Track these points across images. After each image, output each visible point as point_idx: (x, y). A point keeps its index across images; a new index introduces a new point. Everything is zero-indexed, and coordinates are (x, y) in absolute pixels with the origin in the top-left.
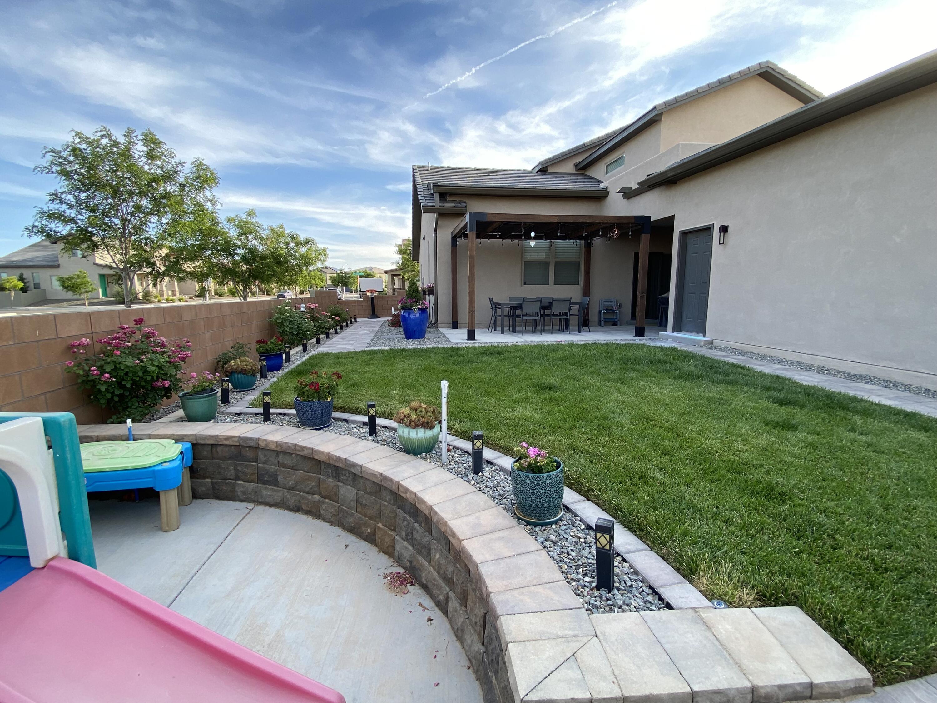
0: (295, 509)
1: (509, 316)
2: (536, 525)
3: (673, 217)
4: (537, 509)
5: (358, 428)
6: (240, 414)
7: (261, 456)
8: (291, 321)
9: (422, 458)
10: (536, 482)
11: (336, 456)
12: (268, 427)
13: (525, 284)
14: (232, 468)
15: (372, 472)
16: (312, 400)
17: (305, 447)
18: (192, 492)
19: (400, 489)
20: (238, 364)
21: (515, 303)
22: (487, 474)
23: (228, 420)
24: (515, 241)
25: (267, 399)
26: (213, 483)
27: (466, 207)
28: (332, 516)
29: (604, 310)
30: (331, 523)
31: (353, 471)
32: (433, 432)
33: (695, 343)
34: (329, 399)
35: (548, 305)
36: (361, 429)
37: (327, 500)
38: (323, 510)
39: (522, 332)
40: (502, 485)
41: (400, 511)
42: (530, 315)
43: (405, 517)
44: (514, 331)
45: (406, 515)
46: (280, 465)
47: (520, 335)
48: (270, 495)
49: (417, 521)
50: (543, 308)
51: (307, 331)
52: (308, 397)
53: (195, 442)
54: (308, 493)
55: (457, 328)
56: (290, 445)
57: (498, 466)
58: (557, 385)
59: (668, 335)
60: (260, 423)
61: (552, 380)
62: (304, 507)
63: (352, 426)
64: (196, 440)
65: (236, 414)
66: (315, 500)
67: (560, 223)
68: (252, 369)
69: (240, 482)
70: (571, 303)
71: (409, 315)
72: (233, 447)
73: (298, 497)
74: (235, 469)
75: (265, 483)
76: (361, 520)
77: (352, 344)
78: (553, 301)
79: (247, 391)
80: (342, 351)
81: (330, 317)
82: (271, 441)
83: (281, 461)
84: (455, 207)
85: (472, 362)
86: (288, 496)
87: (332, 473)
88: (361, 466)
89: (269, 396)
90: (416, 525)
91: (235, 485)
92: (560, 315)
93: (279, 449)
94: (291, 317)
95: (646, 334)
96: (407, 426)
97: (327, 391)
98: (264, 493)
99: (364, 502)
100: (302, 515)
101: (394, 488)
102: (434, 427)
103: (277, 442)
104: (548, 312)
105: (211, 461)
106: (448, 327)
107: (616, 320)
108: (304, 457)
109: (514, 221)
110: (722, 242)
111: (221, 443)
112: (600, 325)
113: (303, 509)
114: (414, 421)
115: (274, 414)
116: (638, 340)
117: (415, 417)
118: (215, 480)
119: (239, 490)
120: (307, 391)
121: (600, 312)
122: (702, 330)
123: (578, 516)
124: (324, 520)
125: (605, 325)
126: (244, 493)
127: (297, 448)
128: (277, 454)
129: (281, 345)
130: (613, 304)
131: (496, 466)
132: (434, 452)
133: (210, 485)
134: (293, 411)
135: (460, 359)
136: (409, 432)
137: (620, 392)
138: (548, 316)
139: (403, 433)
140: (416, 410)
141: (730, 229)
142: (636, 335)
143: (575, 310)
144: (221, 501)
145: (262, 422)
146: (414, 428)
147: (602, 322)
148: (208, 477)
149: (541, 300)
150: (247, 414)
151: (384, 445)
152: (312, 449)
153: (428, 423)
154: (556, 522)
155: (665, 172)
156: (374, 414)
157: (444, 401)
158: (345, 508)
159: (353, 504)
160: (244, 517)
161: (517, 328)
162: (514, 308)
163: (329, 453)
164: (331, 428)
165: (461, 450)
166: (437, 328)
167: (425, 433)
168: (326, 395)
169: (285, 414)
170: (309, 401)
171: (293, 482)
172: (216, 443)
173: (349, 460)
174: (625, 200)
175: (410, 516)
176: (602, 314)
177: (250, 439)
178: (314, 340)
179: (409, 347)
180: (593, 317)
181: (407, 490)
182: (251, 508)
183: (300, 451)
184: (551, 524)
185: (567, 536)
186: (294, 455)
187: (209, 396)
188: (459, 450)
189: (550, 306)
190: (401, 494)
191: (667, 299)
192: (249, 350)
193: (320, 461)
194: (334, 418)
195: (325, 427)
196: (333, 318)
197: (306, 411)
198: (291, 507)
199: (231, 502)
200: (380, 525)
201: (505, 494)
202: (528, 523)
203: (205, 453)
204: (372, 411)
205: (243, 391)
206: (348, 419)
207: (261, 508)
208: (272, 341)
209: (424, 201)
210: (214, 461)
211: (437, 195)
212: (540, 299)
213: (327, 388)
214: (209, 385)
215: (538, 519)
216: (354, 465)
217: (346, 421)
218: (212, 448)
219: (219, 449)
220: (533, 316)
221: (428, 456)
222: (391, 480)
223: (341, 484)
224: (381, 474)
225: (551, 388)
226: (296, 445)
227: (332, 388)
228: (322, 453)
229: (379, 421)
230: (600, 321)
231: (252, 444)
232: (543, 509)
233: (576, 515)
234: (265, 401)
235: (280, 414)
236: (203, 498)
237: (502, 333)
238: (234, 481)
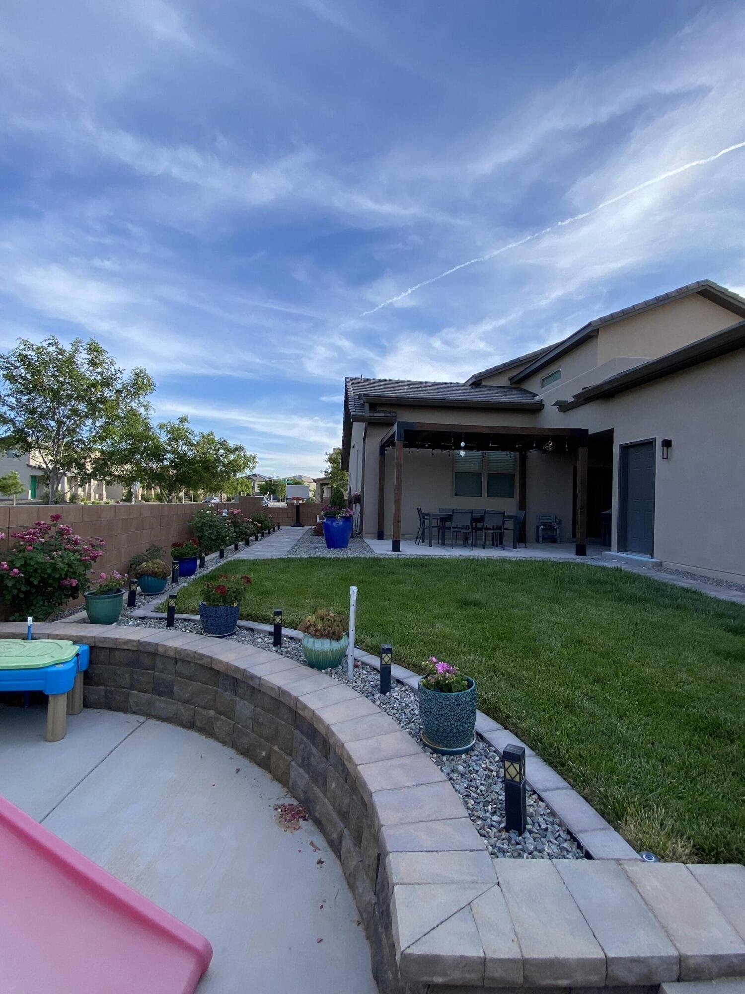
0: (189, 725)
1: (438, 528)
2: (444, 753)
3: (611, 432)
4: (445, 734)
5: (263, 638)
6: (143, 618)
7: (159, 664)
8: (211, 526)
9: (326, 673)
10: (444, 703)
11: (235, 666)
12: (171, 632)
13: (456, 495)
14: (127, 675)
15: (272, 686)
16: (217, 605)
17: (203, 655)
18: (84, 700)
19: (299, 705)
20: (149, 566)
21: (444, 514)
22: (395, 694)
23: (131, 623)
24: (446, 452)
25: (172, 602)
26: (106, 691)
27: (396, 417)
28: (226, 736)
29: (542, 525)
30: (224, 743)
31: (251, 684)
32: (339, 643)
33: (642, 564)
34: (235, 605)
35: (479, 517)
36: (266, 639)
37: (222, 717)
38: (218, 727)
39: (452, 546)
40: (411, 707)
41: (297, 733)
42: (460, 528)
43: (302, 740)
44: (443, 544)
45: (303, 737)
46: (177, 674)
47: (450, 549)
48: (164, 708)
49: (314, 745)
50: (475, 520)
51: (226, 537)
52: (214, 601)
53: (93, 645)
54: (204, 708)
55: (382, 539)
56: (189, 652)
57: (409, 686)
58: (483, 601)
59: (613, 555)
60: (162, 628)
61: (478, 596)
62: (198, 723)
63: (258, 635)
64: (95, 642)
65: (140, 618)
66: (210, 716)
67: (491, 434)
68: (163, 572)
69: (134, 692)
70: (505, 517)
71: (332, 523)
72: (131, 653)
73: (193, 711)
74: (132, 678)
75: (160, 694)
76: (257, 742)
77: (271, 552)
78: (485, 513)
79: (156, 595)
80: (259, 558)
81: (252, 523)
82: (171, 648)
83: (179, 670)
84: (384, 416)
85: (393, 573)
86: (182, 710)
87: (230, 685)
88: (260, 678)
89: (175, 600)
90: (314, 750)
91: (128, 694)
92: (493, 529)
93: (177, 656)
94: (211, 521)
95: (587, 553)
96: (312, 635)
97: (234, 595)
98: (158, 704)
99: (261, 720)
100: (196, 733)
101: (292, 704)
102: (341, 638)
103: (176, 648)
104: (479, 525)
105: (107, 667)
106: (374, 538)
107: (556, 537)
108: (202, 666)
109: (444, 430)
110: (665, 457)
111: (119, 647)
112: (538, 541)
113: (196, 726)
114: (319, 631)
115: (178, 619)
116: (579, 559)
117: (321, 626)
118: (108, 688)
119: (132, 700)
120: (213, 594)
121: (538, 527)
122: (650, 551)
123: (493, 746)
124: (218, 740)
125: (543, 542)
126: (137, 704)
127: (197, 656)
128: (176, 662)
129: (196, 549)
130: (552, 521)
131: (407, 687)
132: (340, 667)
133: (103, 694)
134: (198, 617)
135: (380, 569)
136: (314, 642)
137: (552, 612)
138: (481, 529)
139: (308, 643)
140: (322, 618)
141: (673, 443)
142: (577, 554)
143: (509, 524)
144: (112, 712)
145: (165, 628)
146: (319, 638)
147: (541, 539)
148: (103, 684)
149: (472, 512)
150: (151, 618)
151: (288, 657)
152: (211, 658)
153: (334, 633)
154: (467, 752)
155: (601, 386)
156: (280, 622)
157: (352, 609)
158: (240, 726)
159: (249, 722)
160: (134, 731)
161: (446, 542)
162: (443, 520)
163: (228, 663)
164: (235, 637)
165: (370, 666)
166: (361, 538)
167: (331, 645)
168: (232, 600)
169: (189, 620)
170: (214, 605)
171: (189, 695)
172: (115, 647)
173: (247, 671)
174: (561, 413)
175: (308, 738)
176: (540, 530)
177: (150, 644)
178: (233, 546)
179: (329, 556)
180: (531, 532)
181: (305, 707)
182: (142, 722)
183: (199, 659)
184: (460, 753)
185: (478, 768)
186: (192, 664)
187: (115, 597)
188: (368, 667)
189: (481, 519)
190: (300, 712)
191: (610, 516)
192: (164, 554)
193: (218, 671)
194: (239, 627)
195: (229, 635)
196: (255, 525)
197: (210, 617)
198: (184, 723)
199: (122, 714)
200: (276, 748)
201: (412, 718)
202: (435, 751)
203: (102, 657)
204: (278, 620)
205: (151, 595)
206: (253, 627)
207: (152, 722)
208: (188, 544)
209: (354, 410)
210: (110, 666)
211: (367, 406)
212: (471, 511)
213: (234, 592)
214: (116, 586)
215: (447, 747)
216: (253, 677)
217: (252, 630)
218: (110, 652)
219: (117, 653)
220: (464, 528)
221: (333, 671)
222: (289, 695)
223: (238, 699)
224: (280, 688)
225: (476, 604)
226: (195, 652)
227: (239, 593)
228: (221, 662)
229: (285, 631)
230: (538, 537)
231: (151, 649)
232: (451, 735)
233: (490, 745)
234: (170, 605)
235: (185, 620)
236: (94, 708)
237: (430, 546)
238: (129, 690)
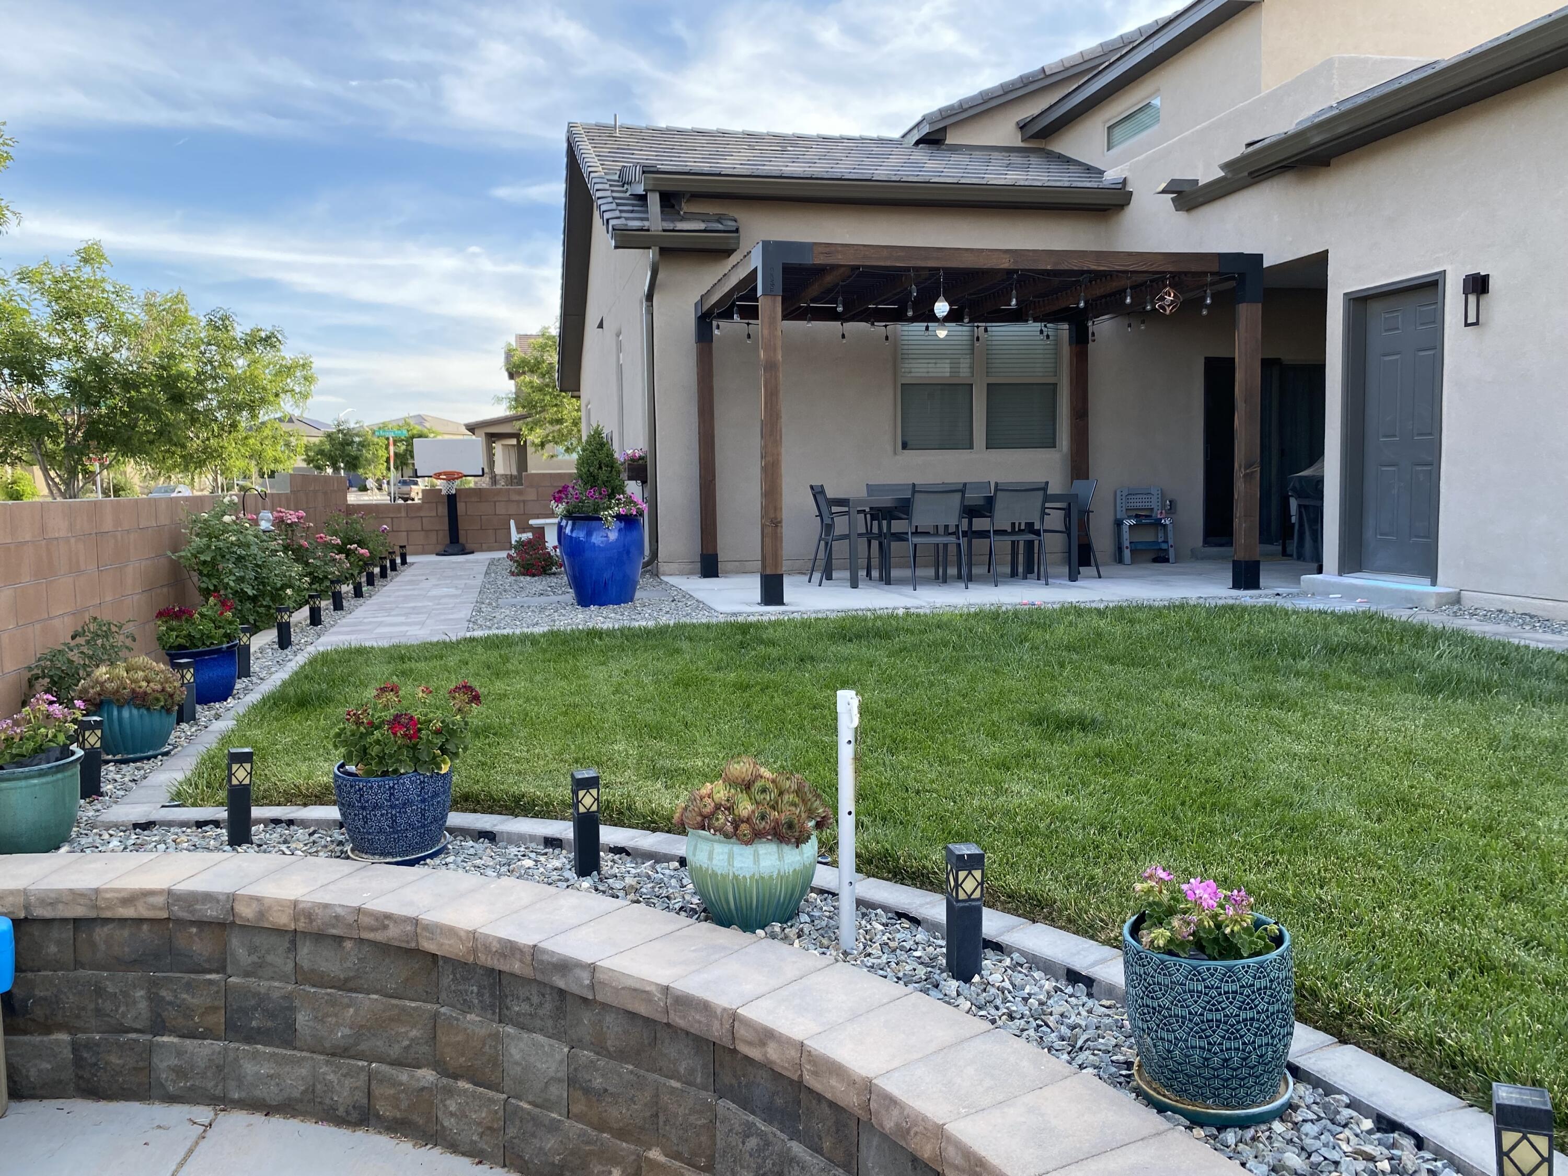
0: (355, 1115)
1: (869, 536)
2: (1223, 1125)
3: (1321, 259)
4: (1226, 1073)
5: (533, 855)
6: (147, 826)
7: (239, 948)
8: (240, 558)
9: (773, 936)
10: (1225, 987)
11: (500, 940)
12: (246, 858)
13: (905, 446)
14: (140, 993)
15: (638, 986)
16: (396, 771)
17: (388, 916)
18: (10, 1077)
19: (741, 1031)
20: (121, 679)
21: (886, 501)
22: (996, 978)
23: (115, 843)
24: (879, 328)
25: (241, 774)
26: (76, 1047)
27: (737, 231)
28: (481, 1135)
29: (1129, 517)
30: (479, 1156)
31: (561, 984)
32: (802, 854)
33: (1413, 602)
34: (445, 769)
35: (981, 502)
36: (542, 859)
37: (462, 1084)
38: (452, 1114)
39: (914, 582)
40: (1057, 1010)
41: (726, 1106)
42: (927, 533)
43: (752, 1125)
44: (886, 580)
45: (751, 1118)
46: (302, 976)
47: (908, 590)
48: (271, 1077)
49: (795, 1135)
50: (971, 512)
51: (284, 587)
52: (380, 763)
53: (22, 915)
54: (397, 1063)
55: (716, 575)
56: (339, 911)
57: (1023, 953)
58: (1098, 714)
59: (1328, 584)
60: (217, 849)
61: (1069, 704)
62: (384, 1109)
63: (513, 850)
64: (27, 907)
65: (136, 826)
66: (423, 1083)
67: (1016, 271)
68: (163, 690)
69: (165, 1039)
70: (1047, 498)
71: (589, 534)
72: (145, 927)
73: (363, 1076)
74: (154, 1000)
75: (251, 1037)
76: (588, 1143)
77: (422, 624)
78: (996, 490)
79: (148, 758)
80: (404, 641)
81: (341, 549)
82: (279, 902)
83: (306, 964)
84: (705, 231)
86: (331, 1077)
87: (480, 994)
88: (593, 968)
89: (248, 766)
90: (797, 1148)
91: (150, 1049)
92: (1013, 532)
93: (301, 925)
94: (240, 545)
95: (1262, 582)
96: (727, 836)
97: (438, 741)
98: (249, 1068)
99: (598, 1082)
100: (378, 1137)
101: (717, 1032)
102: (809, 838)
103: (295, 903)
104: (980, 524)
105: (71, 975)
106: (691, 573)
107: (1164, 546)
108: (385, 949)
109: (888, 263)
110: (1472, 319)
111: (108, 914)
112: (1120, 560)
113: (378, 1116)
114: (748, 820)
115: (259, 821)
116: (1246, 597)
117: (750, 807)
118: (81, 1036)
119: (163, 1064)
120: (378, 742)
121: (1119, 524)
122: (1429, 570)
123: (1340, 1092)
124: (454, 1148)
125: (1134, 561)
126: (180, 1073)
127: (365, 920)
128: (293, 942)
129: (231, 623)
130: (1155, 503)
131: (1016, 956)
132: (804, 918)
133: (67, 1054)
134: (333, 813)
135: (775, 652)
136: (731, 856)
137: (1281, 728)
138: (984, 534)
139: (711, 858)
140: (747, 786)
141: (1492, 282)
142: (1236, 585)
143: (1055, 520)
144: (103, 1105)
145: (228, 848)
146: (748, 843)
147: (1127, 553)
148: (61, 1027)
149: (962, 489)
150: (169, 824)
151: (638, 902)
152: (416, 922)
153: (790, 826)
154: (1281, 1114)
155: (1300, 135)
156: (594, 808)
157: (846, 754)
158: (526, 1106)
159: (558, 1091)
160: (190, 1151)
161: (895, 573)
162: (878, 514)
163: (474, 932)
164: (450, 859)
165: (885, 909)
166: (656, 574)
167: (781, 858)
168: (435, 757)
169: (290, 822)
170: (385, 774)
171: (347, 1031)
172: (93, 914)
173: (544, 951)
174: (1182, 215)
175: (769, 1121)
176: (1125, 529)
177: (208, 897)
179: (607, 625)
180: (1102, 541)
181: (767, 1035)
182: (206, 1121)
183: (373, 929)
184: (1265, 1119)
185: (1335, 1155)
186: (348, 945)
187: (59, 769)
188: (879, 911)
189: (986, 507)
190: (744, 1049)
191: (1317, 485)
192: (128, 642)
193: (434, 956)
194: (451, 831)
195: (431, 856)
196: (348, 553)
197: (376, 807)
198: (341, 1112)
199: (135, 1107)
200: (655, 1154)
201: (1076, 1038)
202: (1195, 1121)
203: (53, 949)
204: (588, 801)
205: (134, 761)
206: (495, 829)
207: (238, 1120)
208: (204, 610)
209: (617, 214)
210: (81, 973)
211: (654, 201)
212: (961, 487)
213: (438, 732)
214: (55, 736)
215: (1227, 1106)
216: (565, 966)
217: (490, 836)
218: (76, 929)
219: (100, 934)
220: (937, 534)
221: (792, 932)
222: (705, 1007)
223: (510, 1029)
224: (666, 989)
225: (1084, 724)
226: (359, 910)
227: (452, 733)
228: (451, 931)
229: (609, 835)
230: (1120, 549)
231: (211, 912)
232: (1243, 1072)
233: (1329, 1089)
234: (235, 782)
235: (276, 822)
236: (41, 1098)
237: (854, 585)
238: (149, 1037)
